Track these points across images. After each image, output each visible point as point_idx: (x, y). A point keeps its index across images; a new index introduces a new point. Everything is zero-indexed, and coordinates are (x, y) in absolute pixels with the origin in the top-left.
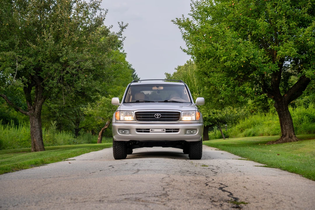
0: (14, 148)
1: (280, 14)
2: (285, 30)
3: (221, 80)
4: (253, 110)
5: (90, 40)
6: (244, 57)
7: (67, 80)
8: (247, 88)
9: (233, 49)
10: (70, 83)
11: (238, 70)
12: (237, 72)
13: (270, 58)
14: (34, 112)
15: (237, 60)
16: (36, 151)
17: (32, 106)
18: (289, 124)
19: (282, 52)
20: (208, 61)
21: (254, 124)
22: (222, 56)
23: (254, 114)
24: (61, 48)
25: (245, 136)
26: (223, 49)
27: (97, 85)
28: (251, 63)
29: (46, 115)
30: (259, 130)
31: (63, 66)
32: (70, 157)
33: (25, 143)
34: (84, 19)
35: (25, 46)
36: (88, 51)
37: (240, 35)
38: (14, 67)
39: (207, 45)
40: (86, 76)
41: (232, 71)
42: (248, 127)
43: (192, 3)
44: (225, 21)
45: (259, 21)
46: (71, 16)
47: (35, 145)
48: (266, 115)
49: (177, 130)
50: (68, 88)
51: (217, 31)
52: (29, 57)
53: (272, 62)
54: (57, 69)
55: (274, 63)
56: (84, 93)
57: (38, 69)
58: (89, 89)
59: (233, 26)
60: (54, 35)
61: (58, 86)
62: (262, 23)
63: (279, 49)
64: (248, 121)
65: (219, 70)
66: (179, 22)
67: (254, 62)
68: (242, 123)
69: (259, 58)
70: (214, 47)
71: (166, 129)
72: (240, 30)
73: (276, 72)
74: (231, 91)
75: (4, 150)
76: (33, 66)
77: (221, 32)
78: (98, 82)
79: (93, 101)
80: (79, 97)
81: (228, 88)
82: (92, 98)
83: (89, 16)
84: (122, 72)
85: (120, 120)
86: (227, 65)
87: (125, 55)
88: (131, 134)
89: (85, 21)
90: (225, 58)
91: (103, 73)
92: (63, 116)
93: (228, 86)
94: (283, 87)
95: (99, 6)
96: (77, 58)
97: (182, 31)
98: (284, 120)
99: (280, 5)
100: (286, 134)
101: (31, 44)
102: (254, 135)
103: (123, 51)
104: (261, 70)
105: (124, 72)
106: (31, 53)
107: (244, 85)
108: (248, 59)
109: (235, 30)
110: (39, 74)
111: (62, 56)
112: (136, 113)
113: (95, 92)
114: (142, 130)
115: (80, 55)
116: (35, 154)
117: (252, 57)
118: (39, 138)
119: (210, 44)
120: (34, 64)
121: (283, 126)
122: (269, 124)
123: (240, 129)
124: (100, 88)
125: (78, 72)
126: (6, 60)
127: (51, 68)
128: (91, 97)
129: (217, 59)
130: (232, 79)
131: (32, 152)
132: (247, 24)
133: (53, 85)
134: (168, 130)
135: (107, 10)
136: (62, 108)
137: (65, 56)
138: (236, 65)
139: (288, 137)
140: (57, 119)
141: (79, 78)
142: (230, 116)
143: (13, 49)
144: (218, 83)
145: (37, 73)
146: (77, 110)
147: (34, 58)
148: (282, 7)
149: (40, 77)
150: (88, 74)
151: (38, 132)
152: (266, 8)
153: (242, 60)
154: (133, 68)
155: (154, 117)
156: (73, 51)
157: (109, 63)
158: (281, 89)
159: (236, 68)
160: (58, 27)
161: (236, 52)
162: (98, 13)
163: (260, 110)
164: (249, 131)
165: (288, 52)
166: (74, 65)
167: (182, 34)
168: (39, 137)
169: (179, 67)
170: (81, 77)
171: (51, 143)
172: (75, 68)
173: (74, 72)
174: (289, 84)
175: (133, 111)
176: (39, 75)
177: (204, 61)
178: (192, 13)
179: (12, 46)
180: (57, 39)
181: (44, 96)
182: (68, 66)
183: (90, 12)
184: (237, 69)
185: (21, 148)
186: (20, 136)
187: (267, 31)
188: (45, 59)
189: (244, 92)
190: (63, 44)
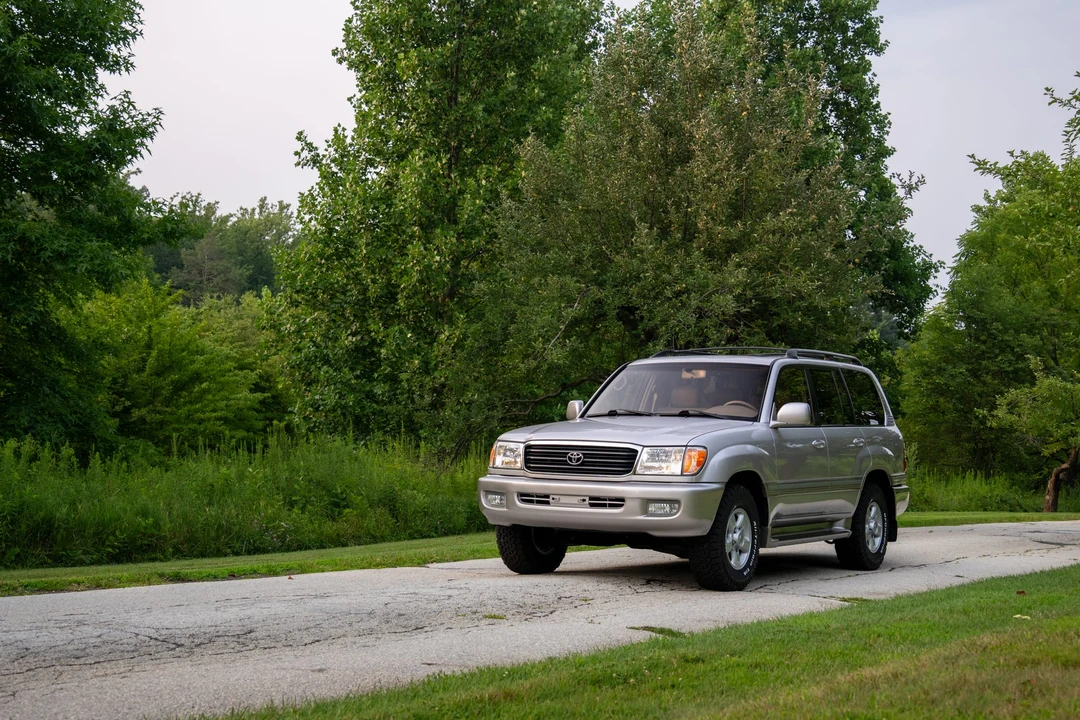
49: (618, 502)
71: (591, 499)
112: (527, 448)
114: (534, 497)
134: (596, 501)
155: (566, 461)
175: (523, 443)
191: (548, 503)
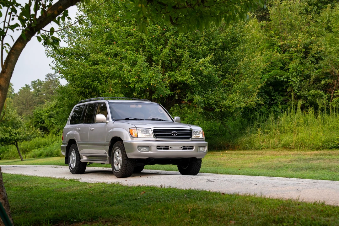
49: (191, 148)
71: (183, 147)
85: (138, 138)
88: (151, 151)
112: (153, 130)
114: (162, 147)
134: (185, 148)
155: (171, 134)
175: (151, 128)
191: (168, 149)
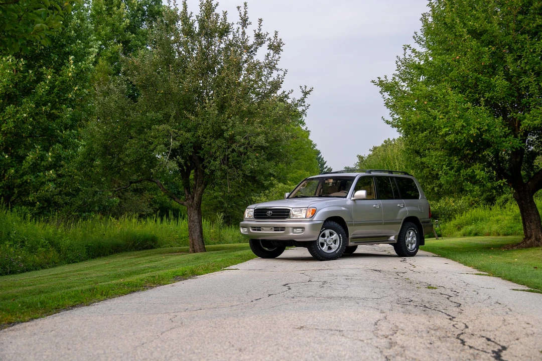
0: (171, 246)
1: (526, 70)
2: (534, 91)
3: (441, 160)
4: (473, 202)
5: (264, 109)
6: (474, 128)
7: (233, 161)
8: (477, 172)
9: (459, 118)
10: (237, 165)
11: (464, 147)
12: (463, 149)
13: (510, 131)
14: (192, 202)
15: (464, 133)
16: (194, 252)
17: (190, 194)
18: (535, 222)
19: (529, 122)
20: (421, 135)
21: (475, 220)
22: (443, 127)
23: (475, 207)
24: (226, 119)
25: (464, 235)
26: (444, 117)
27: (271, 167)
28: (484, 137)
29: (212, 206)
30: (483, 228)
31: (228, 142)
32: (233, 264)
33: (185, 241)
34: (256, 82)
35: (182, 118)
36: (261, 123)
37: (467, 99)
38: (167, 145)
39: (420, 113)
40: (257, 155)
41: (455, 149)
42: (468, 223)
43: (398, 60)
44: (445, 80)
45: (495, 79)
46: (241, 79)
47: (193, 244)
48: (491, 209)
49: (283, 229)
50: (234, 171)
51: (435, 93)
52: (186, 132)
53: (513, 136)
54: (220, 146)
55: (516, 137)
56: (255, 177)
57: (197, 147)
58: (261, 172)
59: (457, 86)
60: (218, 103)
61: (221, 168)
62: (500, 82)
63: (525, 118)
64: (467, 216)
65: (438, 146)
66: (381, 83)
67: (488, 135)
68: (459, 218)
69: (497, 130)
70: (431, 115)
72: (467, 92)
73: (519, 149)
74: (455, 175)
75: (158, 249)
76: (191, 143)
77: (441, 95)
78: (273, 163)
79: (267, 188)
80: (249, 182)
81: (450, 172)
82: (265, 184)
83: (263, 78)
84: (305, 153)
86: (449, 140)
87: (308, 132)
89: (258, 84)
90: (447, 129)
91: (279, 152)
92: (232, 207)
93: (451, 170)
94: (527, 171)
95: (276, 66)
96: (246, 132)
97: (384, 97)
98: (527, 216)
99: (526, 57)
100: (531, 235)
101: (189, 116)
102: (476, 235)
103: (307, 128)
104: (498, 146)
105: (307, 153)
106: (189, 126)
107: (472, 167)
108: (480, 132)
109: (460, 92)
110: (198, 153)
111: (227, 130)
113: (269, 176)
115: (251, 128)
116: (191, 256)
117: (486, 128)
118: (198, 236)
119: (425, 112)
120: (192, 140)
121: (527, 224)
122: (498, 221)
123: (456, 226)
124: (275, 171)
125: (247, 150)
126: (159, 136)
127: (213, 145)
128: (264, 182)
129: (434, 131)
130: (456, 159)
131: (191, 253)
132: (478, 83)
133: (215, 167)
135: (286, 71)
136: (232, 197)
137: (230, 129)
138: (462, 139)
139: (534, 239)
140: (225, 210)
141: (248, 158)
142: (444, 209)
143: (168, 122)
144: (437, 165)
145: (196, 152)
146: (249, 199)
147: (193, 133)
148: (528, 60)
149: (199, 157)
150: (260, 153)
151: (198, 227)
152: (506, 62)
153: (471, 132)
154: (318, 149)
156: (241, 122)
157: (287, 138)
158: (523, 173)
159: (462, 144)
160: (223, 93)
161: (462, 121)
162: (275, 74)
163: (483, 202)
164: (470, 229)
165: (537, 121)
166: (242, 140)
167: (385, 100)
168: (198, 234)
169: (375, 148)
170: (251, 157)
171: (217, 241)
172: (244, 144)
173: (241, 149)
174: (535, 167)
176: (198, 155)
177: (415, 134)
178: (398, 73)
179: (167, 118)
180: (222, 108)
181: (204, 181)
182: (235, 142)
183: (265, 73)
184: (464, 145)
185: (180, 246)
186: (179, 231)
187: (507, 93)
188: (206, 133)
189: (473, 176)
190: (229, 115)
191: (260, 230)
